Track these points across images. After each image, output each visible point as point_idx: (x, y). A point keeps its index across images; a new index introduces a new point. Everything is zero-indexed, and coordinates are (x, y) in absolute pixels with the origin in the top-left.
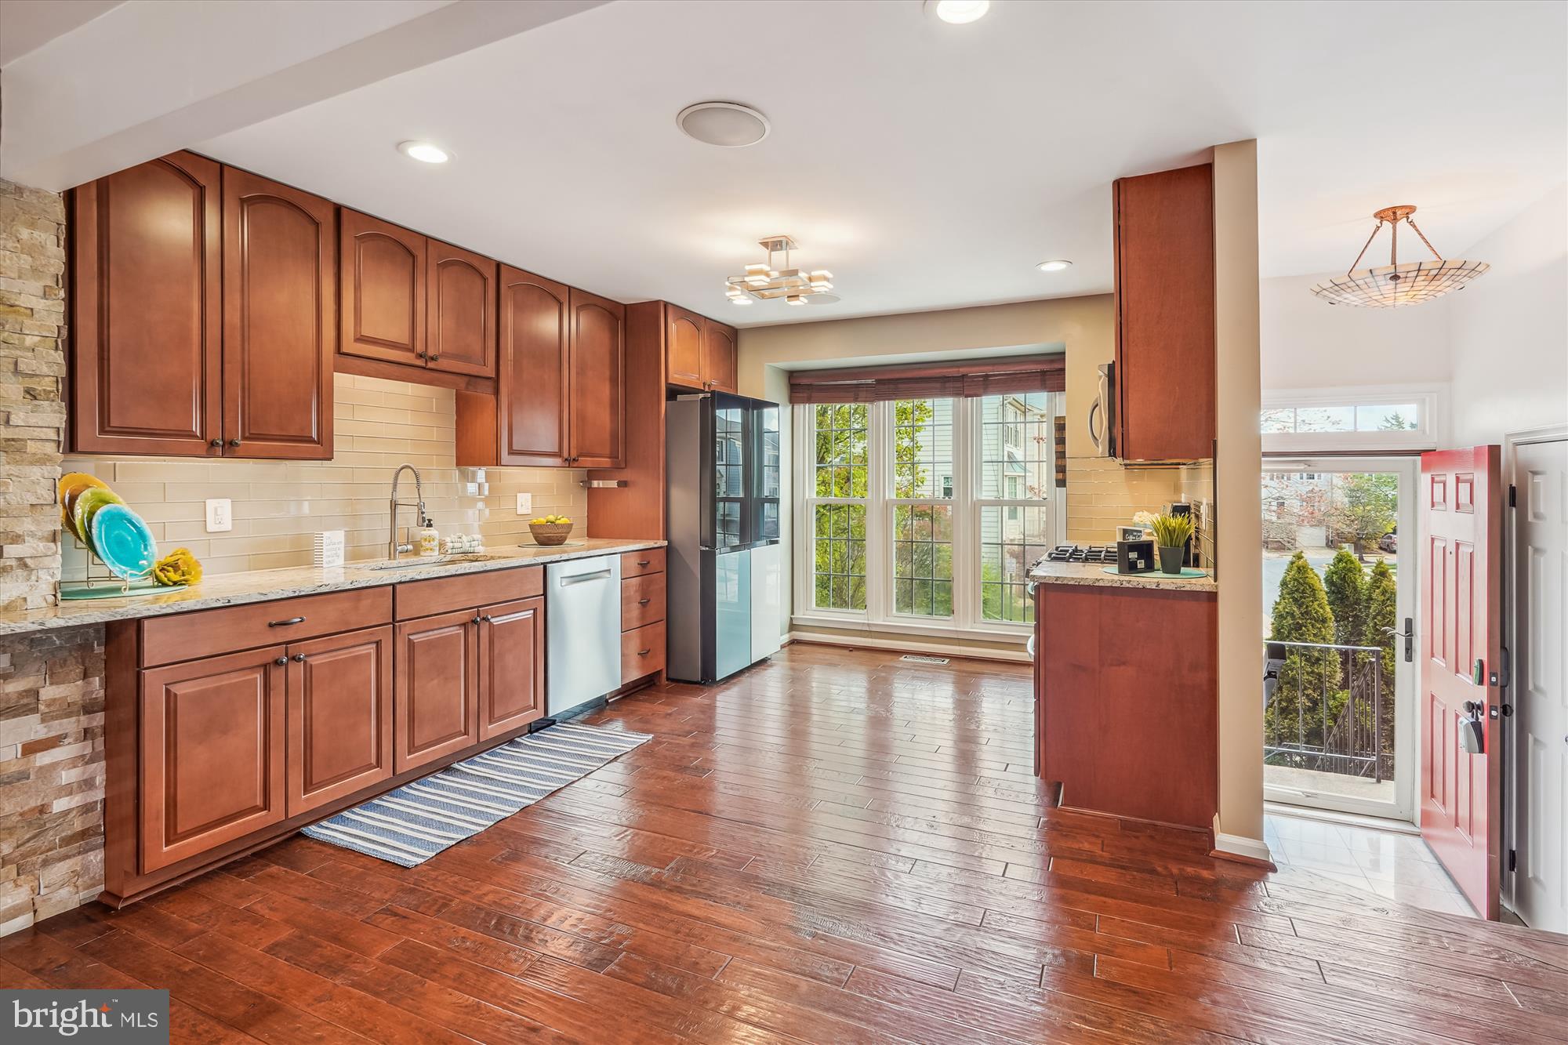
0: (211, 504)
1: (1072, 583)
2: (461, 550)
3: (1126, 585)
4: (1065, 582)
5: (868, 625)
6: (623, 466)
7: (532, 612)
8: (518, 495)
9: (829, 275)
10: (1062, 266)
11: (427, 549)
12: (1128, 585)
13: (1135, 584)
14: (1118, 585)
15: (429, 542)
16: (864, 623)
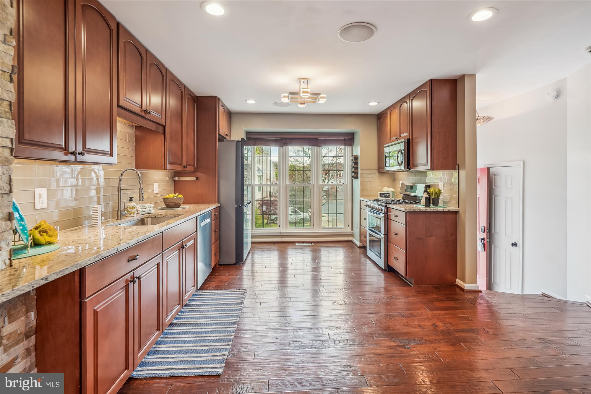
0: (38, 191)
1: (419, 211)
2: (145, 213)
3: (434, 211)
4: (416, 211)
5: (280, 233)
6: (196, 170)
7: (193, 240)
8: (155, 183)
9: (325, 96)
10: (376, 104)
11: (132, 213)
12: (435, 211)
13: (437, 210)
14: (432, 211)
15: (133, 209)
16: (278, 233)
